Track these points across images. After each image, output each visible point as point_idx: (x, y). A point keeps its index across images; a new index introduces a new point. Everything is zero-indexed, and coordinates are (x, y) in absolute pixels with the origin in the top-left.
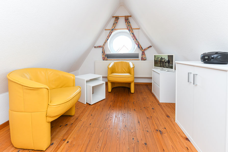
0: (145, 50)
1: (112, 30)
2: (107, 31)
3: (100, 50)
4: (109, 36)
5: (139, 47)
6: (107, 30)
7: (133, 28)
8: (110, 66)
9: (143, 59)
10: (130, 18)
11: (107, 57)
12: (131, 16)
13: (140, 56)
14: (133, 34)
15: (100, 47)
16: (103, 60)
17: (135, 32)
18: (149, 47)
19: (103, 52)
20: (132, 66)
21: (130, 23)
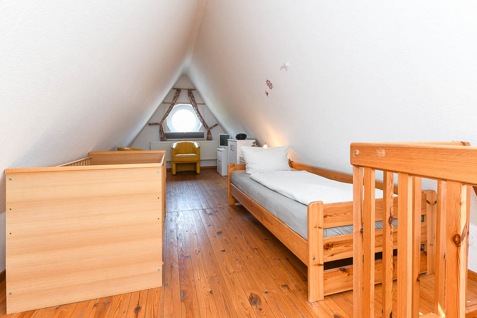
0: (211, 128)
1: (173, 104)
2: (165, 105)
3: (157, 128)
4: (168, 112)
5: (204, 126)
6: (166, 103)
7: (197, 102)
8: (174, 147)
9: (209, 139)
10: (193, 92)
11: (167, 136)
12: (195, 90)
13: (205, 136)
14: (197, 110)
15: (156, 124)
16: (161, 141)
17: (199, 107)
18: (215, 126)
19: (161, 131)
20: (197, 146)
21: (193, 97)
